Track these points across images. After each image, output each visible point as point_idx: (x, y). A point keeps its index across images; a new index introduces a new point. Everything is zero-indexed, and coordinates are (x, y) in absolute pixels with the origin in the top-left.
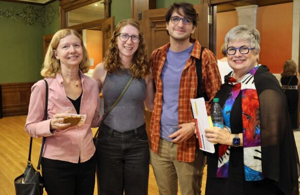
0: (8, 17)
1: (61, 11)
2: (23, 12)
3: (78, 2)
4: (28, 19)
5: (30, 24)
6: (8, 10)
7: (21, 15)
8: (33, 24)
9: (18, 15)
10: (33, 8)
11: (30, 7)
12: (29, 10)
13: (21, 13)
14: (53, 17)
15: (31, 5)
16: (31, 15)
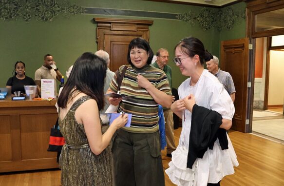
0: (186, 21)
1: (249, 14)
2: (200, 16)
3: (281, 2)
4: (204, 23)
5: (207, 29)
6: (186, 14)
7: (198, 19)
8: (209, 28)
9: (195, 18)
10: (210, 11)
11: (207, 10)
12: (206, 14)
13: (198, 17)
14: (233, 21)
15: (208, 8)
16: (208, 19)
